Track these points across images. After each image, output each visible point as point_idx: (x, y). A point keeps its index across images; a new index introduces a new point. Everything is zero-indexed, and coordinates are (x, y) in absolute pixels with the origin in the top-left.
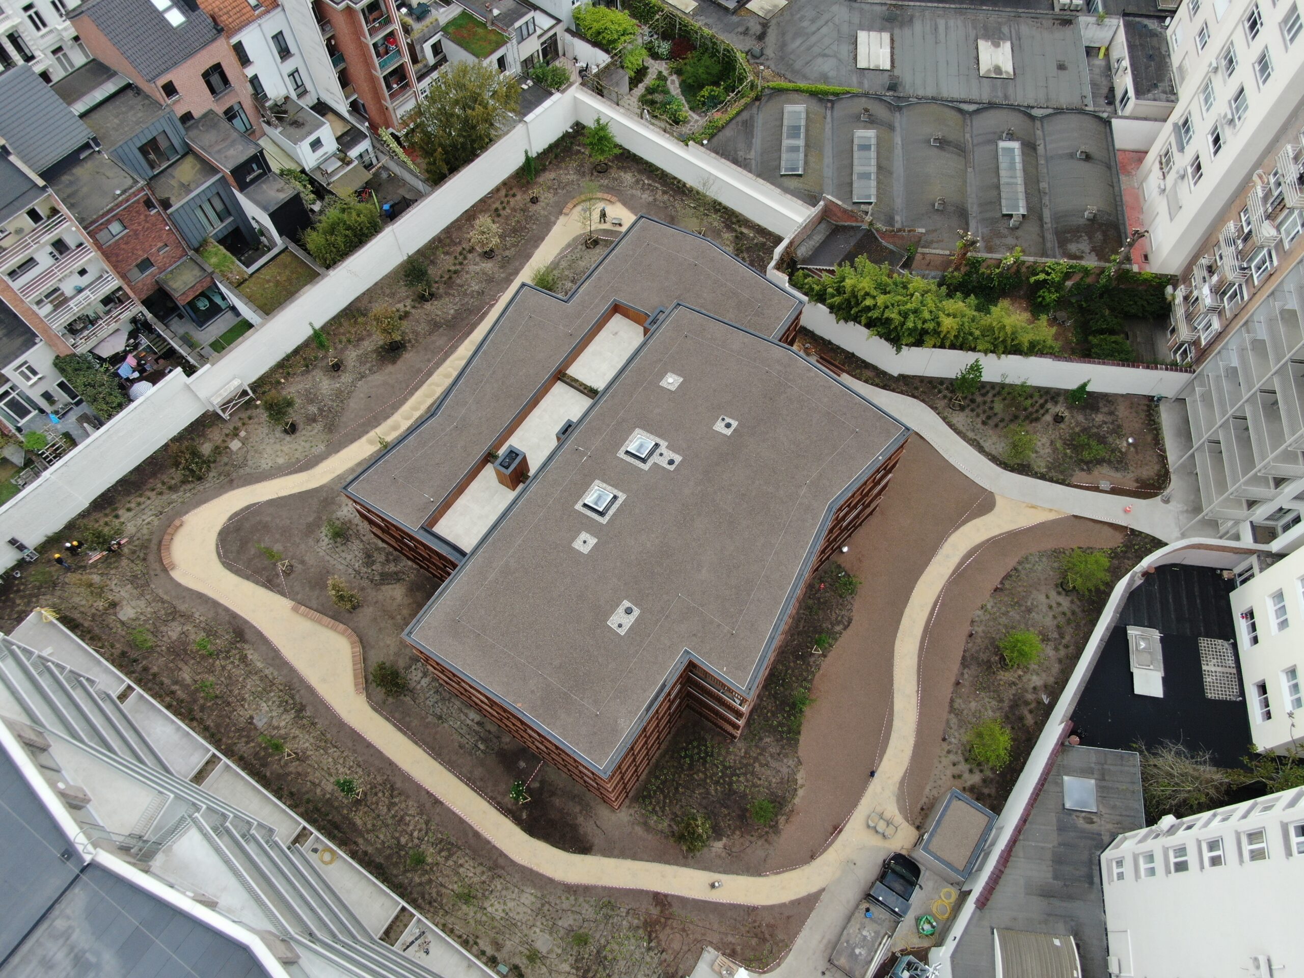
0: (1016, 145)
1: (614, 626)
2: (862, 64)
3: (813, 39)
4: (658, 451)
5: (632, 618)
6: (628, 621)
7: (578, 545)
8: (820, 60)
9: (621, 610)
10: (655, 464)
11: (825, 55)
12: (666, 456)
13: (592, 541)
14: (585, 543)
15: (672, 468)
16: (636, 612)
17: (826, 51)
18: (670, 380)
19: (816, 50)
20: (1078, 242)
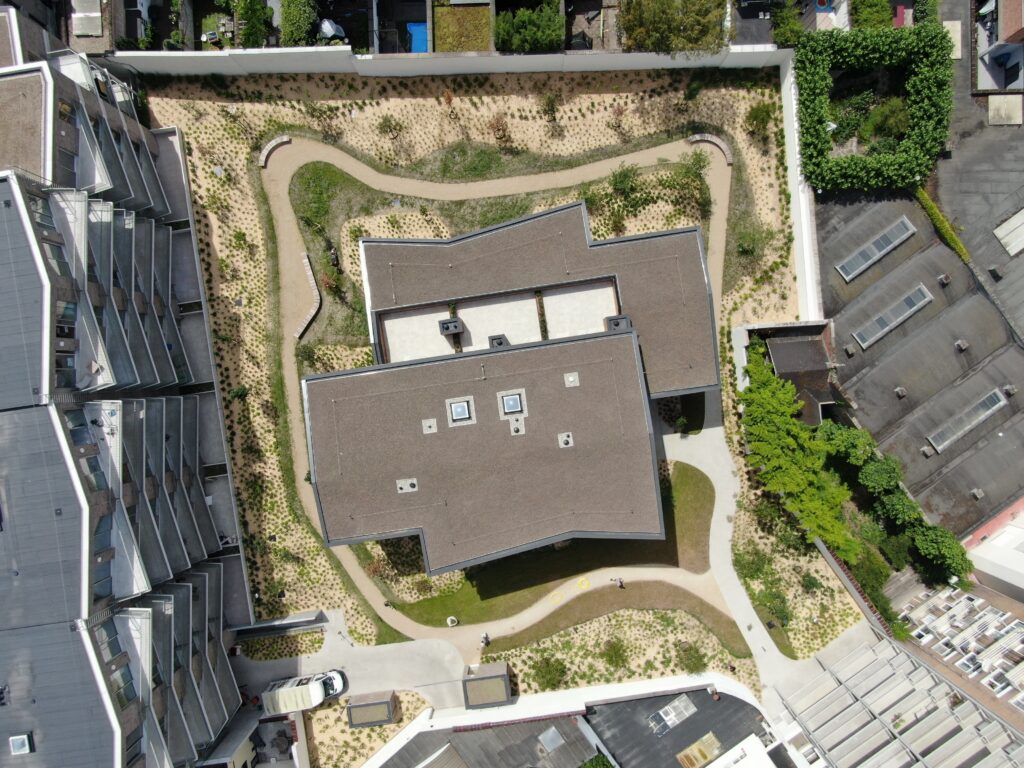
0: (1003, 402)
1: (399, 486)
2: (999, 232)
3: (996, 176)
4: (517, 416)
5: (411, 490)
6: (408, 489)
7: (426, 423)
8: (978, 199)
9: (410, 481)
10: (508, 421)
11: (986, 199)
12: (518, 424)
13: (434, 430)
14: (430, 426)
15: (513, 433)
16: (416, 489)
17: (991, 196)
18: (571, 379)
19: (987, 188)
20: (944, 501)
